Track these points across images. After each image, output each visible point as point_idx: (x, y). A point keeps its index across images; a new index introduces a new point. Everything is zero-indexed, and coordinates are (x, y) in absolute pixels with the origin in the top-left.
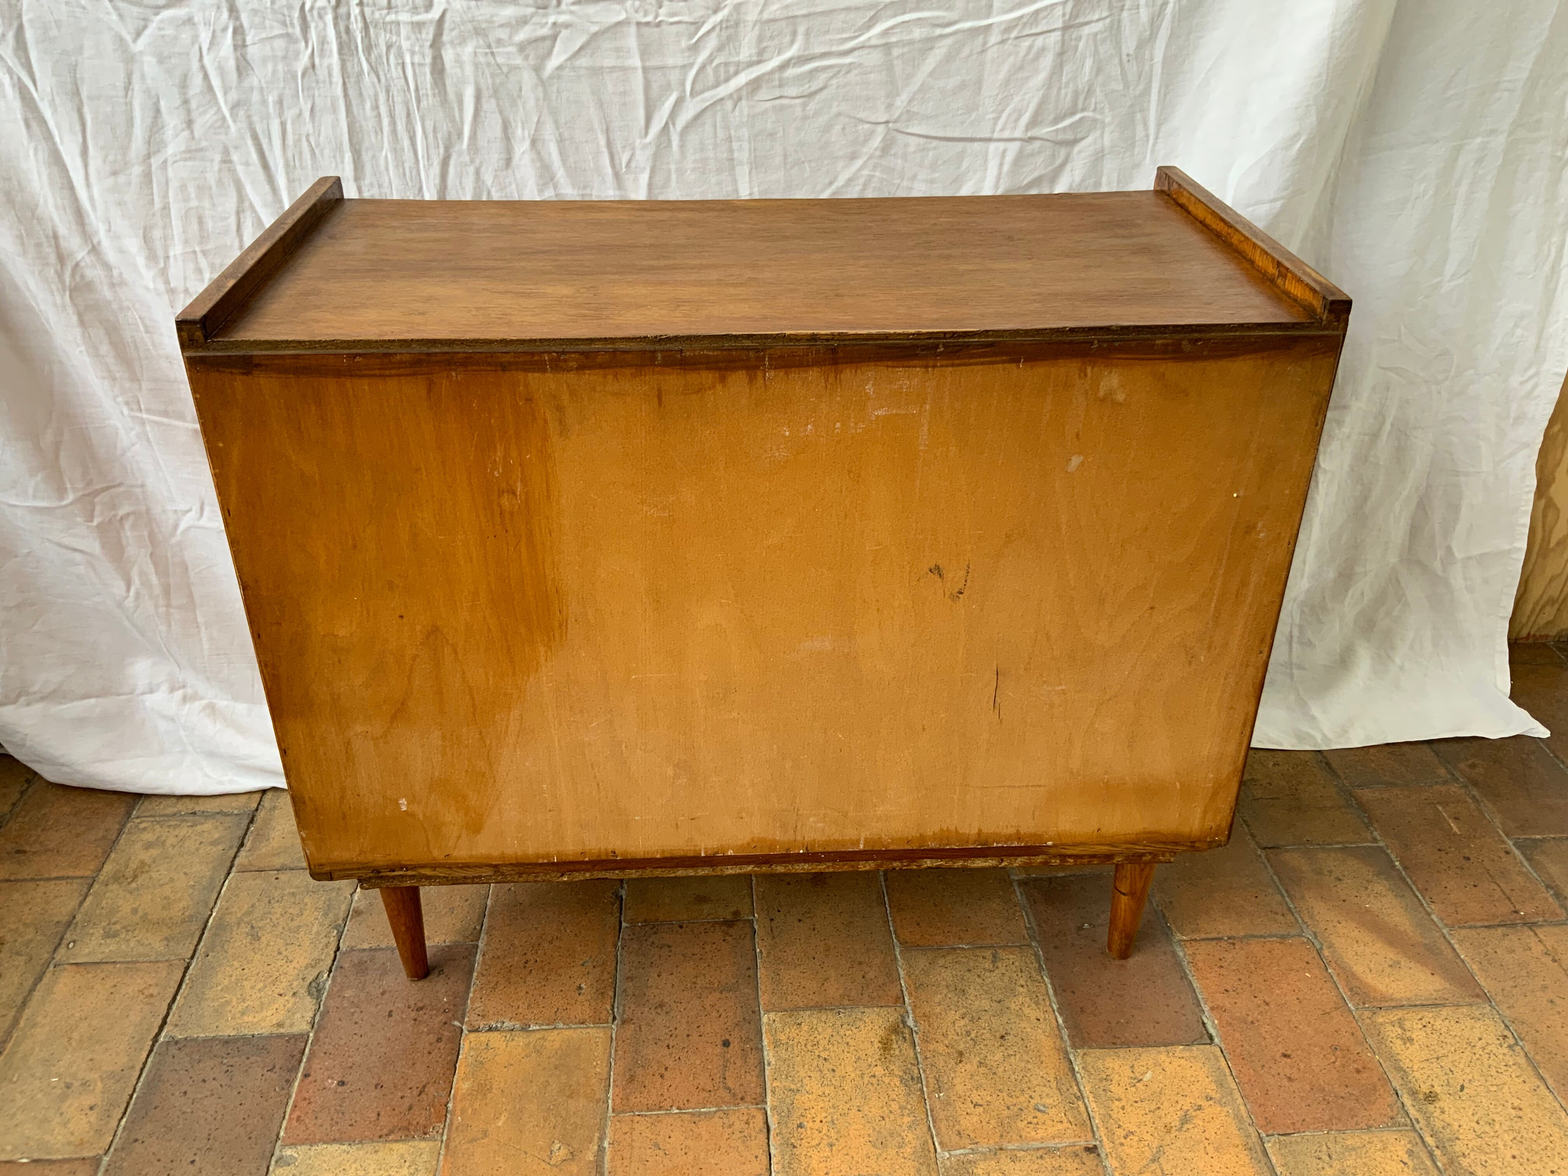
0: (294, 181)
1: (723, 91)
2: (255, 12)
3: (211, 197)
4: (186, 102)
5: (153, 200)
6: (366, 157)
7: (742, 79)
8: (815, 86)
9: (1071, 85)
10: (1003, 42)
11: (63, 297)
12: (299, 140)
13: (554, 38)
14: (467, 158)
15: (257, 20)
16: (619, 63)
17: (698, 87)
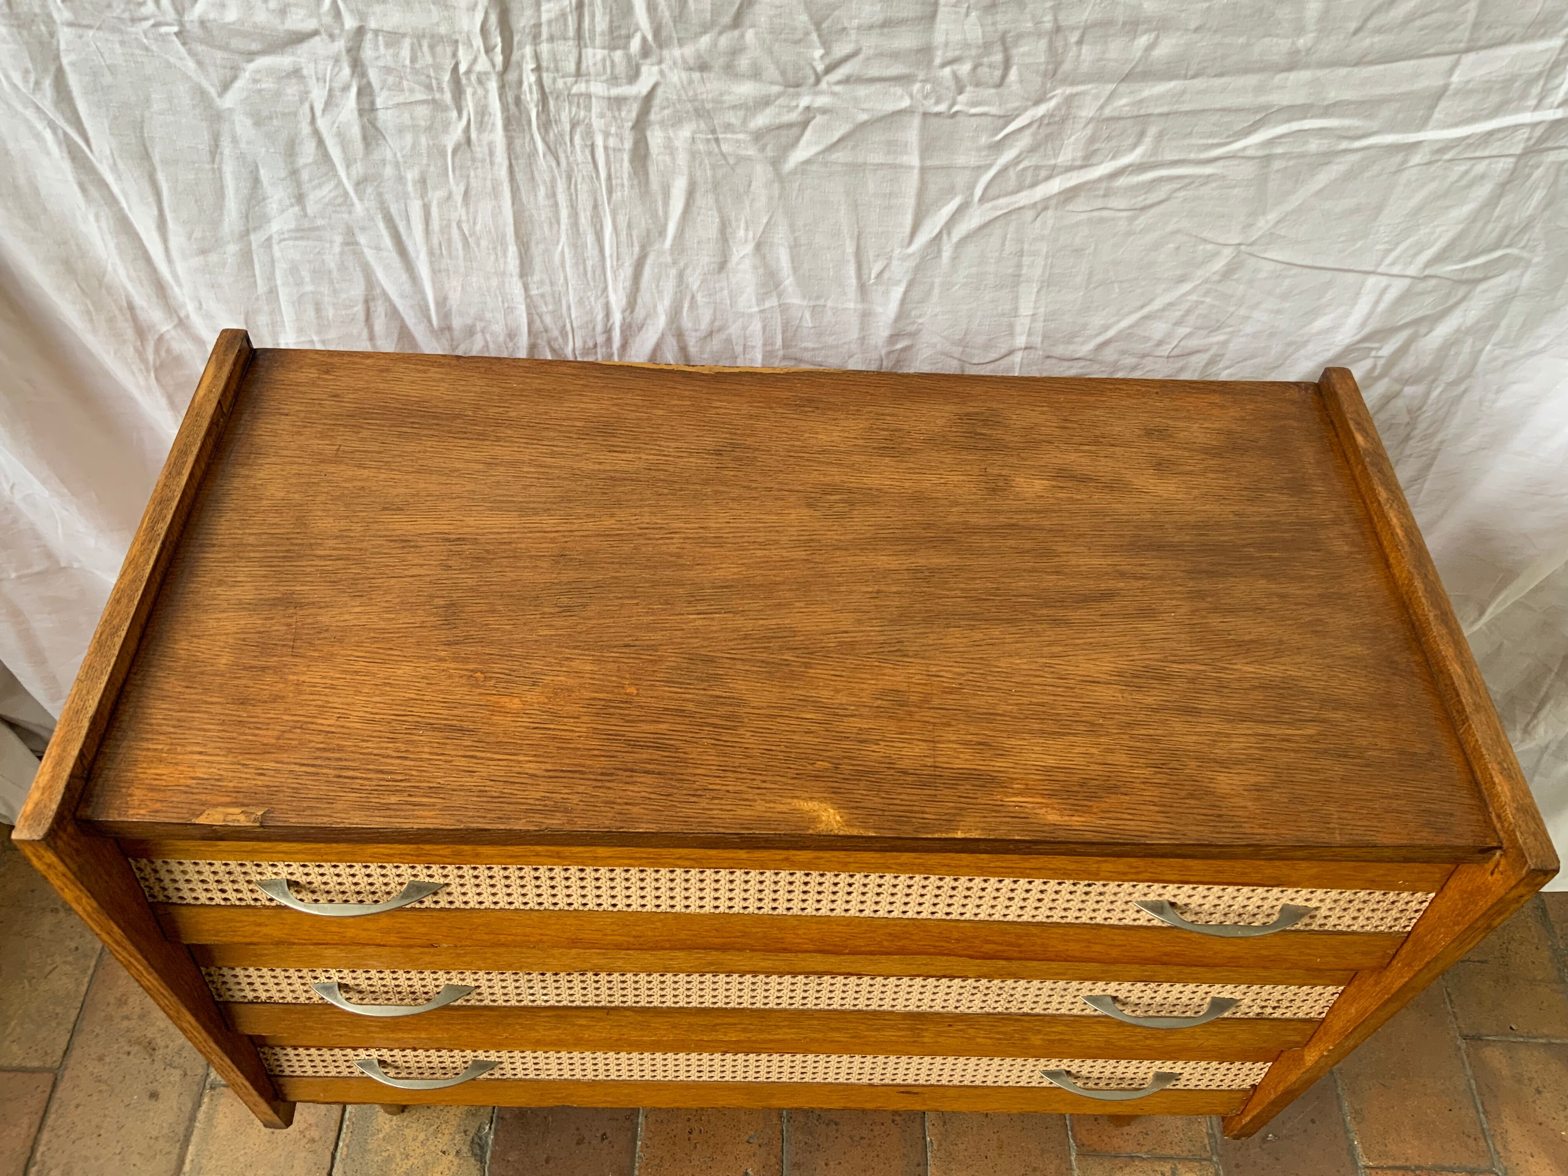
0: (440, 271)
1: (1024, 198)
2: (388, 70)
3: (331, 282)
4: (294, 173)
5: (255, 282)
6: (536, 251)
7: (1055, 186)
8: (1153, 198)
9: (1503, 220)
10: (1430, 163)
11: (147, 379)
12: (449, 226)
13: (805, 124)
14: (669, 259)
15: (391, 80)
16: (890, 160)
17: (992, 192)
